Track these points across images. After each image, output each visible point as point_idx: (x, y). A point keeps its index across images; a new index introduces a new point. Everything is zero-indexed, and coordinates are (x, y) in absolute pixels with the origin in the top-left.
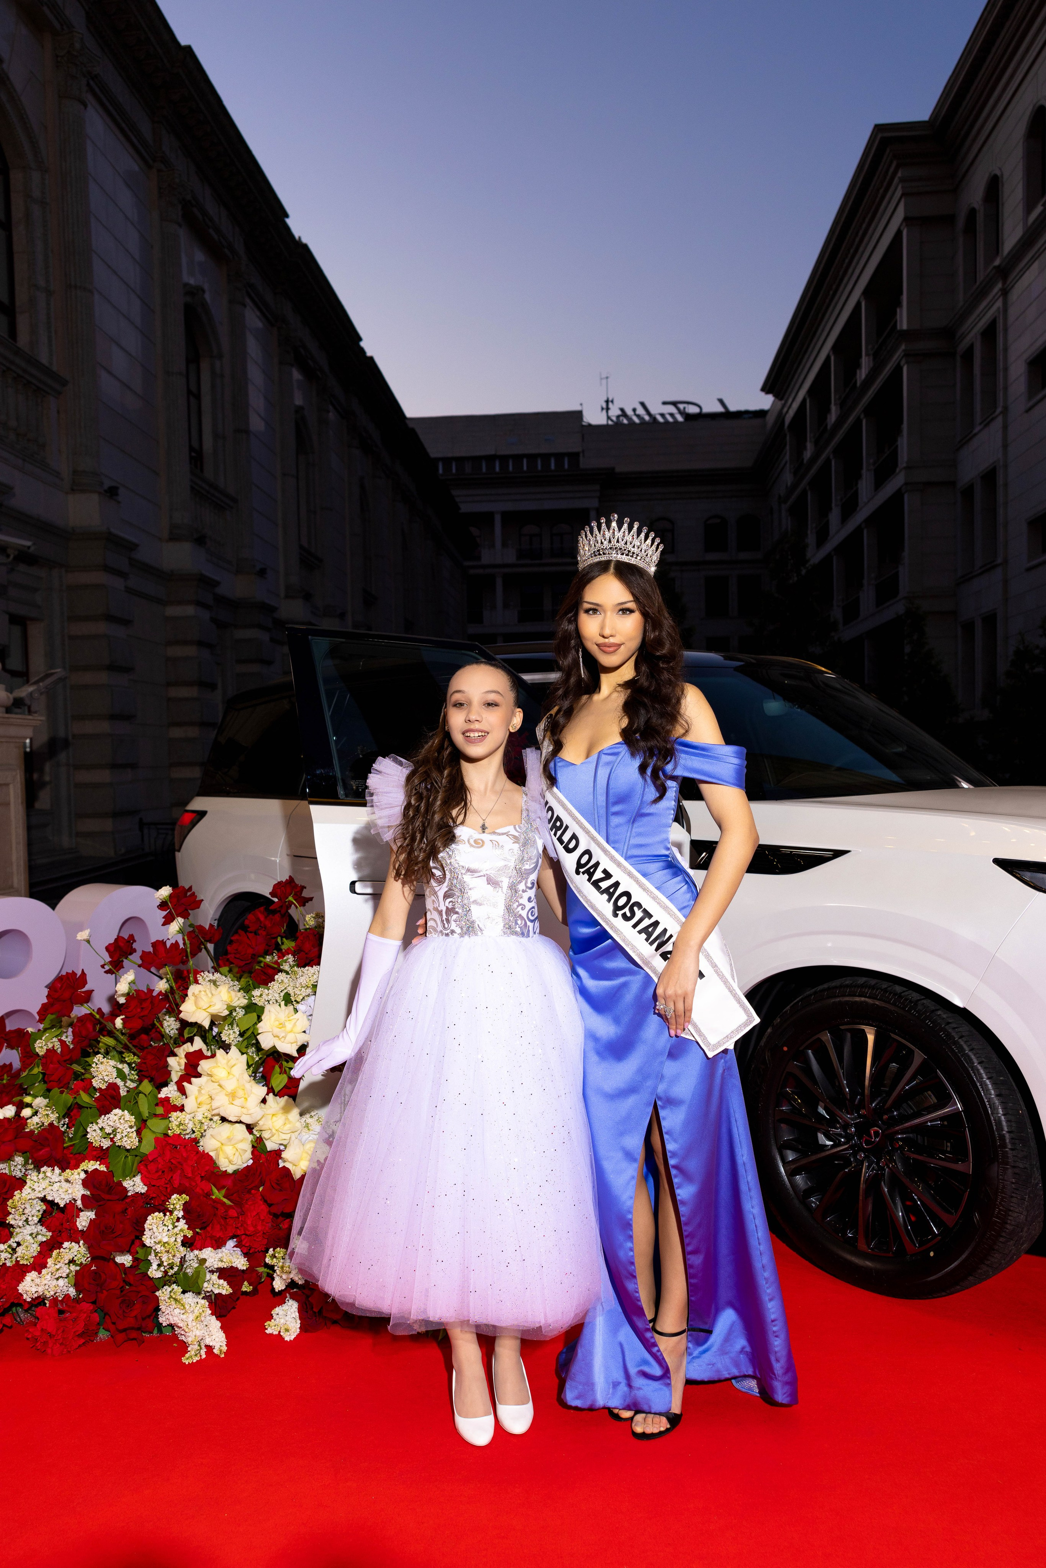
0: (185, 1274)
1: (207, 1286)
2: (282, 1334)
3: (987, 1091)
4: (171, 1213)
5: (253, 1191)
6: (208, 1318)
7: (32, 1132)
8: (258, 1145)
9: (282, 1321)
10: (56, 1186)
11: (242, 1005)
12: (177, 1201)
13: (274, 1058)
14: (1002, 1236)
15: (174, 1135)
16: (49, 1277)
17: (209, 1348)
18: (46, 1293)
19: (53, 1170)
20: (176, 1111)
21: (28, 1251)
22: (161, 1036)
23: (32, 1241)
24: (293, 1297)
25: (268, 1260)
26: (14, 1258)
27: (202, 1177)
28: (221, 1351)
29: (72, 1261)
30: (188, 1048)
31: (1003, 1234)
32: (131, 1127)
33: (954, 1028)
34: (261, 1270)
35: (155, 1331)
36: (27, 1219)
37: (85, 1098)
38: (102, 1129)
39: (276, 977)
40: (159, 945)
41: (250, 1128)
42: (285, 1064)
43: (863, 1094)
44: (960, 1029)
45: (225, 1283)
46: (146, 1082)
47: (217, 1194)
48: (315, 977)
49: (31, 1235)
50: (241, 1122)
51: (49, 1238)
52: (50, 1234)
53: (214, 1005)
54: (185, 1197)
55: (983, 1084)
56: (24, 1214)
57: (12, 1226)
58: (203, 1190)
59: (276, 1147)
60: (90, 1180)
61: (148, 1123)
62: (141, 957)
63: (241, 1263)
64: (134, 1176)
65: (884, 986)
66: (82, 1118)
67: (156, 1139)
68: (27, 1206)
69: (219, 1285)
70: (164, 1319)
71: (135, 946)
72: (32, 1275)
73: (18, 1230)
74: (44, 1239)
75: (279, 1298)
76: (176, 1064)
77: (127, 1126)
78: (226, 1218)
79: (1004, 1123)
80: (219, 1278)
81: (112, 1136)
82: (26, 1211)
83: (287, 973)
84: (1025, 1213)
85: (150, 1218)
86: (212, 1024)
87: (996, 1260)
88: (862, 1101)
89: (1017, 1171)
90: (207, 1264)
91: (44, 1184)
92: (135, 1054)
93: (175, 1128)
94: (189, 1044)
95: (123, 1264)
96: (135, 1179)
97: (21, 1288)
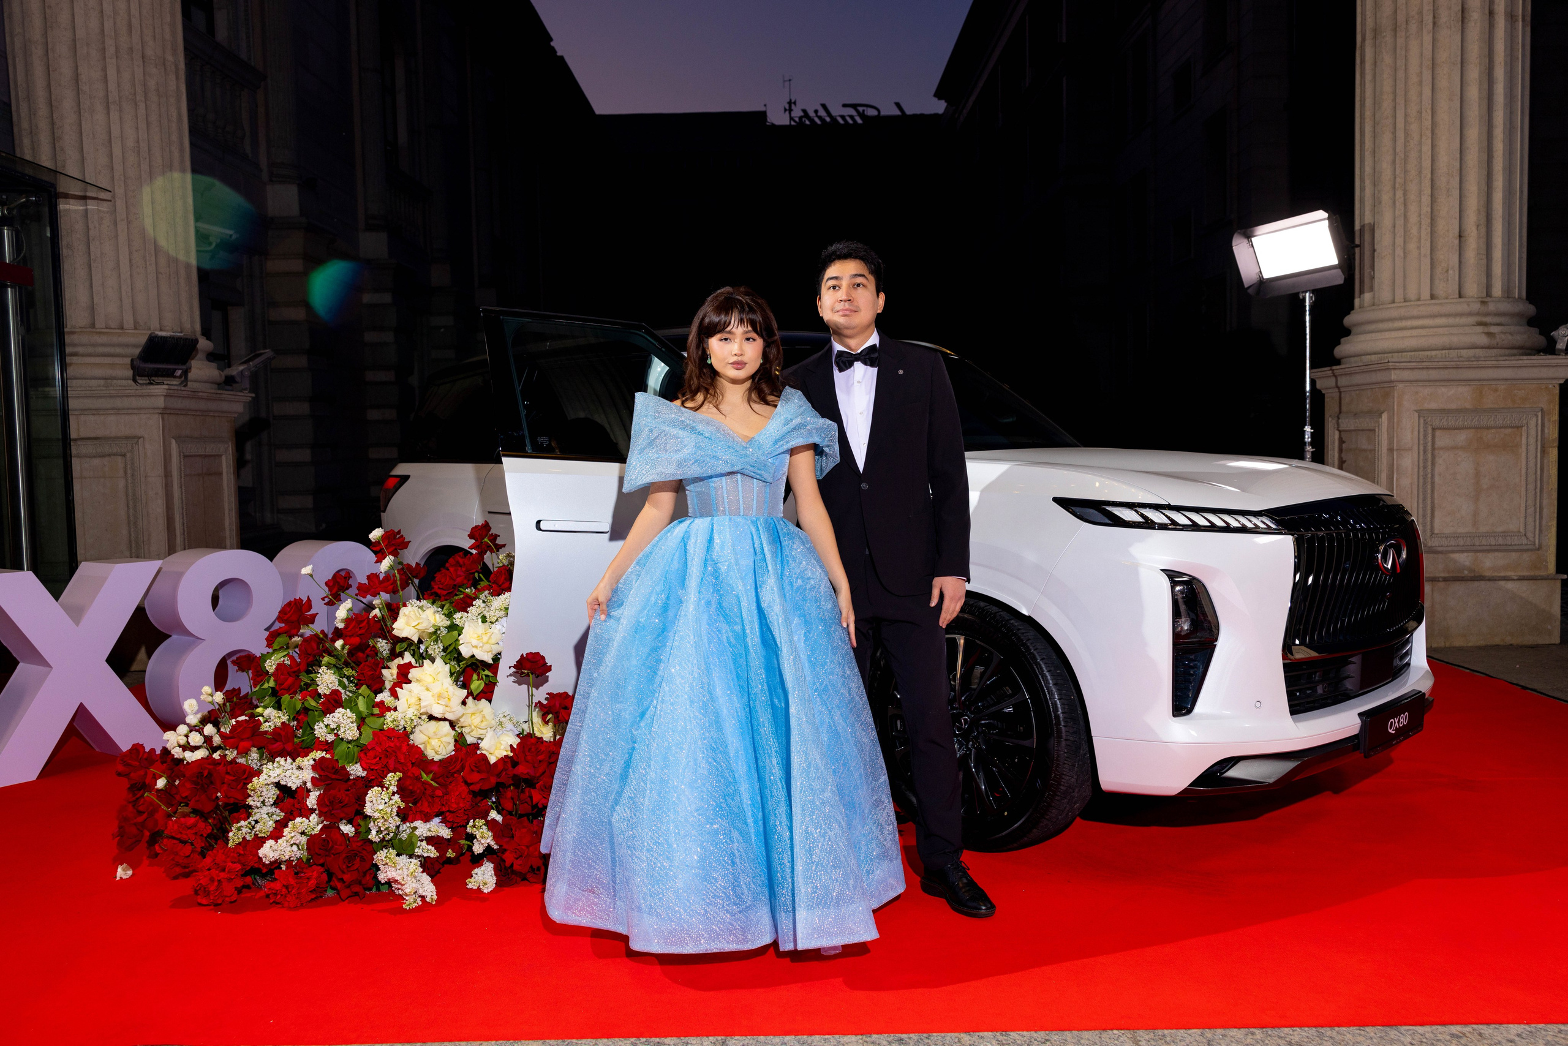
0: (400, 839)
1: (418, 851)
2: (481, 887)
3: (1046, 681)
4: (387, 789)
5: (455, 775)
6: (421, 874)
7: (266, 732)
8: (459, 739)
9: (481, 878)
10: (288, 773)
11: (445, 625)
12: (392, 779)
13: (472, 668)
14: (1058, 796)
15: (389, 729)
16: (284, 844)
17: (423, 898)
18: (282, 857)
19: (286, 760)
20: (390, 711)
21: (267, 825)
22: (375, 651)
23: (268, 819)
24: (489, 860)
25: (469, 830)
26: (253, 832)
27: (412, 763)
28: (432, 899)
29: (303, 833)
30: (399, 661)
31: (1059, 794)
32: (352, 723)
33: (1023, 633)
34: (463, 842)
35: (374, 890)
36: (264, 800)
37: (311, 703)
38: (327, 726)
39: (474, 603)
40: (372, 577)
41: (452, 725)
42: (481, 672)
43: (954, 691)
44: (1028, 634)
45: (433, 849)
46: (364, 687)
47: (425, 777)
48: (507, 601)
49: (268, 814)
50: (445, 719)
51: (282, 817)
52: (284, 814)
53: (422, 623)
54: (399, 774)
55: (1044, 676)
56: (261, 796)
57: (250, 807)
58: (413, 774)
59: (474, 741)
60: (318, 766)
61: (367, 720)
62: (358, 588)
63: (446, 833)
64: (356, 763)
65: (972, 603)
66: (309, 719)
67: (374, 733)
68: (264, 790)
69: (428, 850)
70: (382, 877)
71: (350, 582)
72: (270, 843)
73: (256, 810)
74: (278, 818)
75: (477, 861)
76: (390, 674)
77: (349, 721)
78: (433, 797)
79: (1059, 706)
80: (428, 844)
81: (336, 732)
82: (263, 794)
83: (484, 602)
84: (1076, 777)
85: (370, 792)
86: (420, 641)
87: (1054, 815)
88: (955, 695)
89: (1068, 743)
90: (417, 832)
91: (278, 771)
92: (353, 669)
93: (389, 723)
94: (400, 658)
95: (347, 834)
96: (356, 765)
97: (261, 852)
